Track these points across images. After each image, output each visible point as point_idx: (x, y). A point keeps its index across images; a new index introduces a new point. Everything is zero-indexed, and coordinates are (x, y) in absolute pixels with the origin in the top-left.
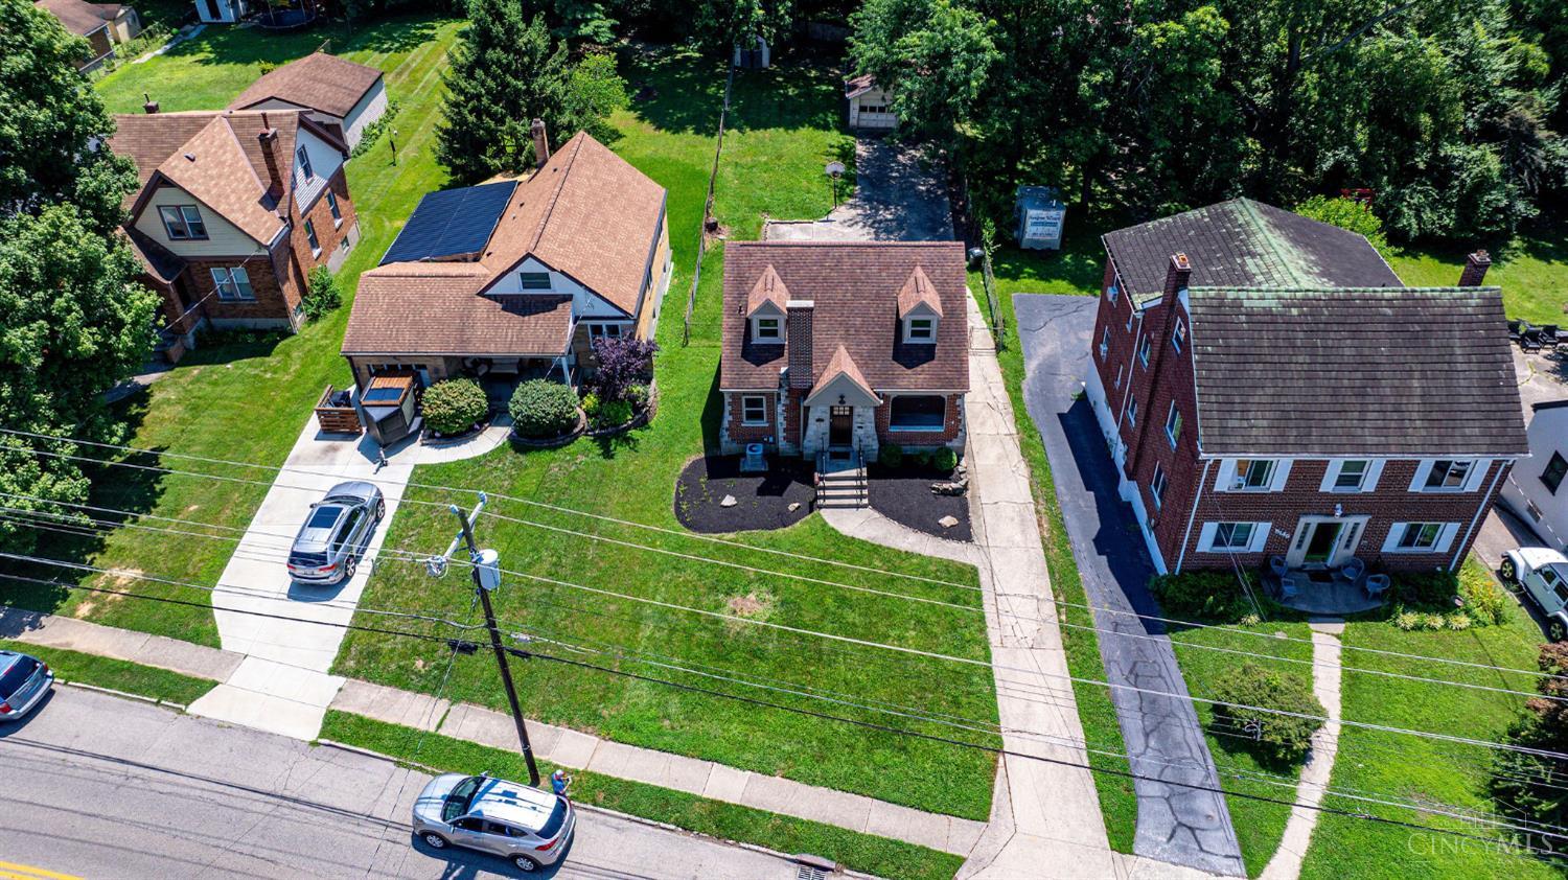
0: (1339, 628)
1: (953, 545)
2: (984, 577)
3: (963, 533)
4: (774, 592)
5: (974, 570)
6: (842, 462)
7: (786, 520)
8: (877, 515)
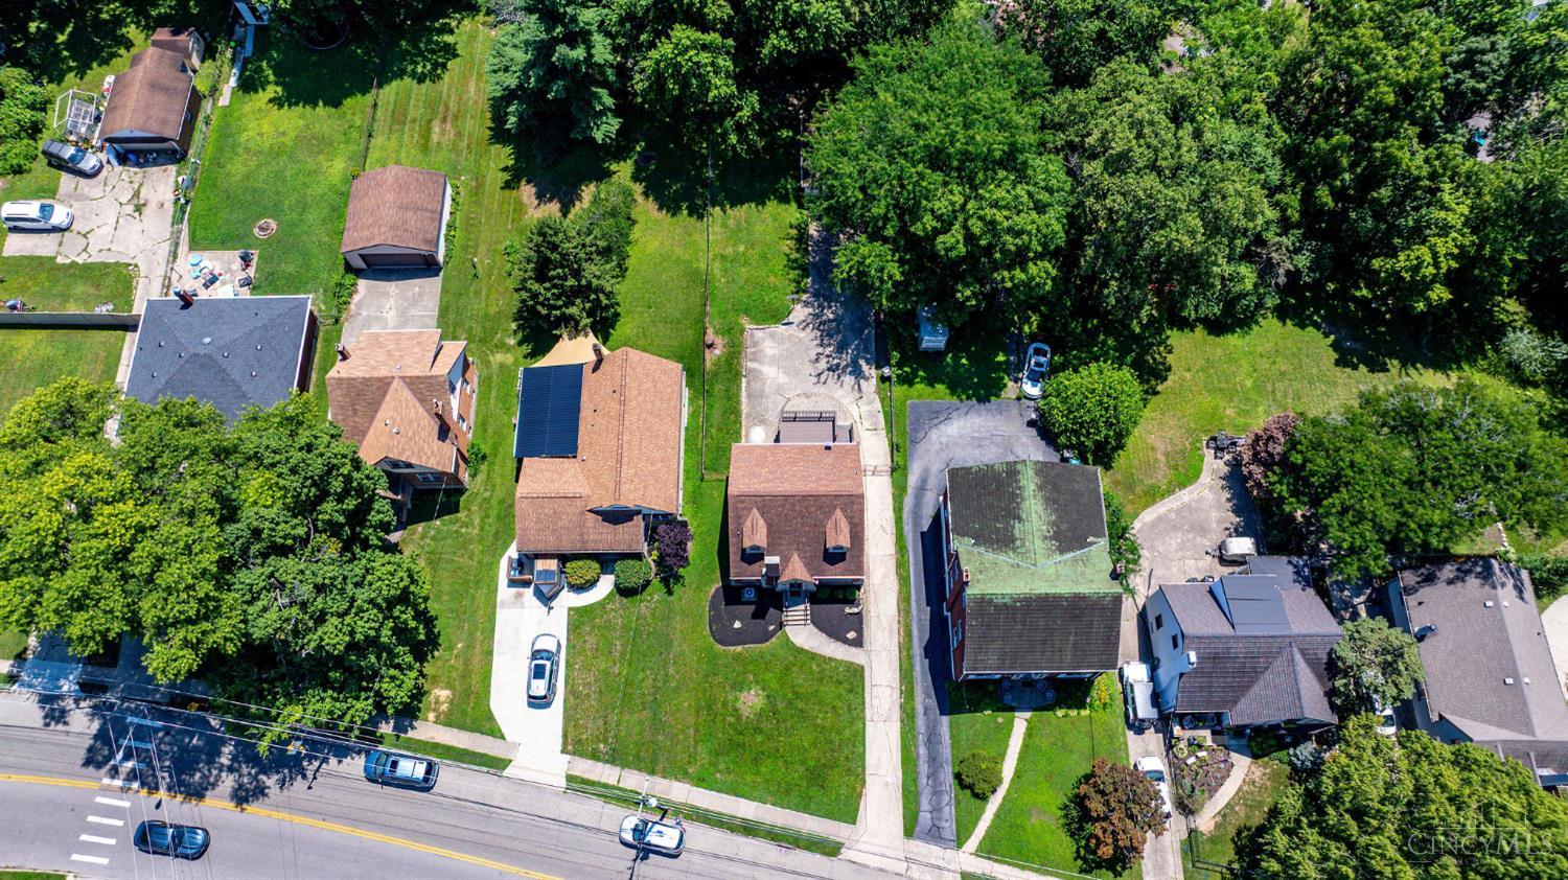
0: (1028, 715)
1: (853, 650)
2: (867, 674)
3: (858, 643)
4: (763, 690)
5: (863, 668)
6: (796, 599)
7: (767, 636)
8: (815, 630)
